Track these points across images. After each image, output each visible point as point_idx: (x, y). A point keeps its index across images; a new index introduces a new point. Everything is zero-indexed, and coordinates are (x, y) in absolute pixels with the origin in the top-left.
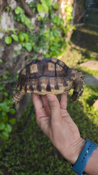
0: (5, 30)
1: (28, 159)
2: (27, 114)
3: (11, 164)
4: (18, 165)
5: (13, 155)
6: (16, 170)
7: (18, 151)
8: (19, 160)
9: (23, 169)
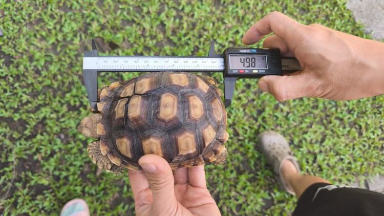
8: (24, 92)
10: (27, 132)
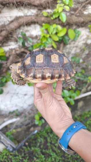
2: (86, 116)
3: (51, 141)
4: (55, 146)
6: (52, 148)
9: (57, 152)
10: (44, 151)
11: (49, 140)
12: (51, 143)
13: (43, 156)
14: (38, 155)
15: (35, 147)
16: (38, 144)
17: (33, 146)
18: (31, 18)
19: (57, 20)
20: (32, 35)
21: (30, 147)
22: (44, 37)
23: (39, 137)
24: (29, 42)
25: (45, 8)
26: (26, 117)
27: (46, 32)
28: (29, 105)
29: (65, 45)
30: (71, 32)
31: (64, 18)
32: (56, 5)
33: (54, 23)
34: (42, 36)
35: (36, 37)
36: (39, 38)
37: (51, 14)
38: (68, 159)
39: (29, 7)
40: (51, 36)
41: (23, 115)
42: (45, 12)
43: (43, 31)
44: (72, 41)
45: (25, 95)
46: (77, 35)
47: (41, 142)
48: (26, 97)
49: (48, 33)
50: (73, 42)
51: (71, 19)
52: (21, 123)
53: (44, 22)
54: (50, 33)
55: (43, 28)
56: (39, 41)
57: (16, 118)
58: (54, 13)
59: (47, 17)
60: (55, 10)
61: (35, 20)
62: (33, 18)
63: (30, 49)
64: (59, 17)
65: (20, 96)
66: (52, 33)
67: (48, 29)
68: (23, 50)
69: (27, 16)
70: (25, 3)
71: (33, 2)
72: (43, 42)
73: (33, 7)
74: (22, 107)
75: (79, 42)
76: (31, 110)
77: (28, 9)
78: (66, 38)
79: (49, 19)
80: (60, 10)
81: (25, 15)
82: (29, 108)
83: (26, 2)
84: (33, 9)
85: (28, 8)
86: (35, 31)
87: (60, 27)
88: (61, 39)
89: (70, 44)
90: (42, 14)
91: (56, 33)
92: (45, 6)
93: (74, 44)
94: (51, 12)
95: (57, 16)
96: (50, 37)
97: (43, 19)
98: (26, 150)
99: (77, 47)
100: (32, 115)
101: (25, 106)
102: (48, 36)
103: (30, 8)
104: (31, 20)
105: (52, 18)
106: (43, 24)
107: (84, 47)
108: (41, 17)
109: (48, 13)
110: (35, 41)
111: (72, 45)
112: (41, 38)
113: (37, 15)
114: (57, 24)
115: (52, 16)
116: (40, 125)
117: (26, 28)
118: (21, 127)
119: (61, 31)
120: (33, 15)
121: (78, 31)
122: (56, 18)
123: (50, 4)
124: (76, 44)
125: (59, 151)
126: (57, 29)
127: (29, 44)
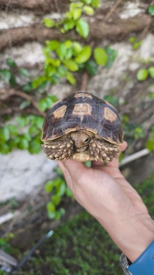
0: (143, 59)
1: (103, 253)
3: (80, 242)
4: (87, 251)
5: (89, 233)
7: (97, 233)
9: (91, 260)
11: (75, 240)
12: (79, 246)
13: (67, 271)
14: (58, 269)
15: (53, 255)
16: (58, 251)
17: (48, 255)
18: (23, 33)
19: (73, 33)
20: (28, 63)
21: (44, 257)
22: (51, 65)
23: (58, 237)
24: (23, 77)
25: (48, 12)
26: (30, 208)
27: (53, 55)
28: (36, 187)
29: (91, 76)
30: (100, 54)
31: (84, 29)
32: (68, 6)
33: (67, 39)
34: (47, 63)
35: (37, 66)
36: (41, 68)
37: (61, 23)
38: (110, 270)
39: (17, 10)
40: (65, 62)
41: (25, 206)
42: (49, 20)
43: (47, 55)
44: (103, 68)
45: (26, 170)
46: (111, 57)
47: (62, 246)
48: (28, 174)
49: (57, 57)
50: (105, 70)
51: (97, 30)
52: (24, 219)
53: (47, 38)
54: (62, 58)
55: (48, 50)
56: (43, 73)
57: (13, 213)
58: (67, 21)
59: (53, 28)
60: (67, 15)
61: (32, 36)
62: (27, 32)
63: (27, 88)
64: (75, 28)
65: (17, 173)
66: (64, 58)
67: (58, 51)
68: (12, 92)
69: (14, 29)
70: (8, 5)
71: (23, 3)
72: (51, 74)
73: (26, 11)
74: (22, 192)
75: (115, 69)
76: (40, 195)
77: (16, 16)
78: (92, 64)
79: (56, 32)
80: (76, 14)
81: (11, 27)
82: (36, 192)
83: (10, 2)
84: (25, 14)
85: (15, 13)
86: (34, 55)
87: (78, 46)
88: (82, 66)
89: (100, 73)
90: (44, 23)
91: (73, 58)
92: (47, 8)
93: (107, 72)
94: (60, 19)
95: (71, 26)
96: (62, 64)
97: (46, 32)
98: (37, 264)
99: (112, 77)
100: (42, 204)
101: (28, 189)
102: (58, 63)
103: (20, 14)
104: (22, 36)
105: (63, 31)
106: (48, 42)
107: (124, 77)
108: (41, 28)
109: (55, 20)
110: (34, 73)
111: (104, 75)
112: (46, 67)
113: (34, 26)
114: (73, 41)
115: (62, 26)
116: (58, 218)
117: (15, 51)
118: (23, 226)
119: (81, 53)
120: (25, 25)
121: (113, 51)
122: (70, 30)
123: (56, 4)
124: (111, 72)
125: (95, 259)
126: (73, 49)
127: (24, 80)
